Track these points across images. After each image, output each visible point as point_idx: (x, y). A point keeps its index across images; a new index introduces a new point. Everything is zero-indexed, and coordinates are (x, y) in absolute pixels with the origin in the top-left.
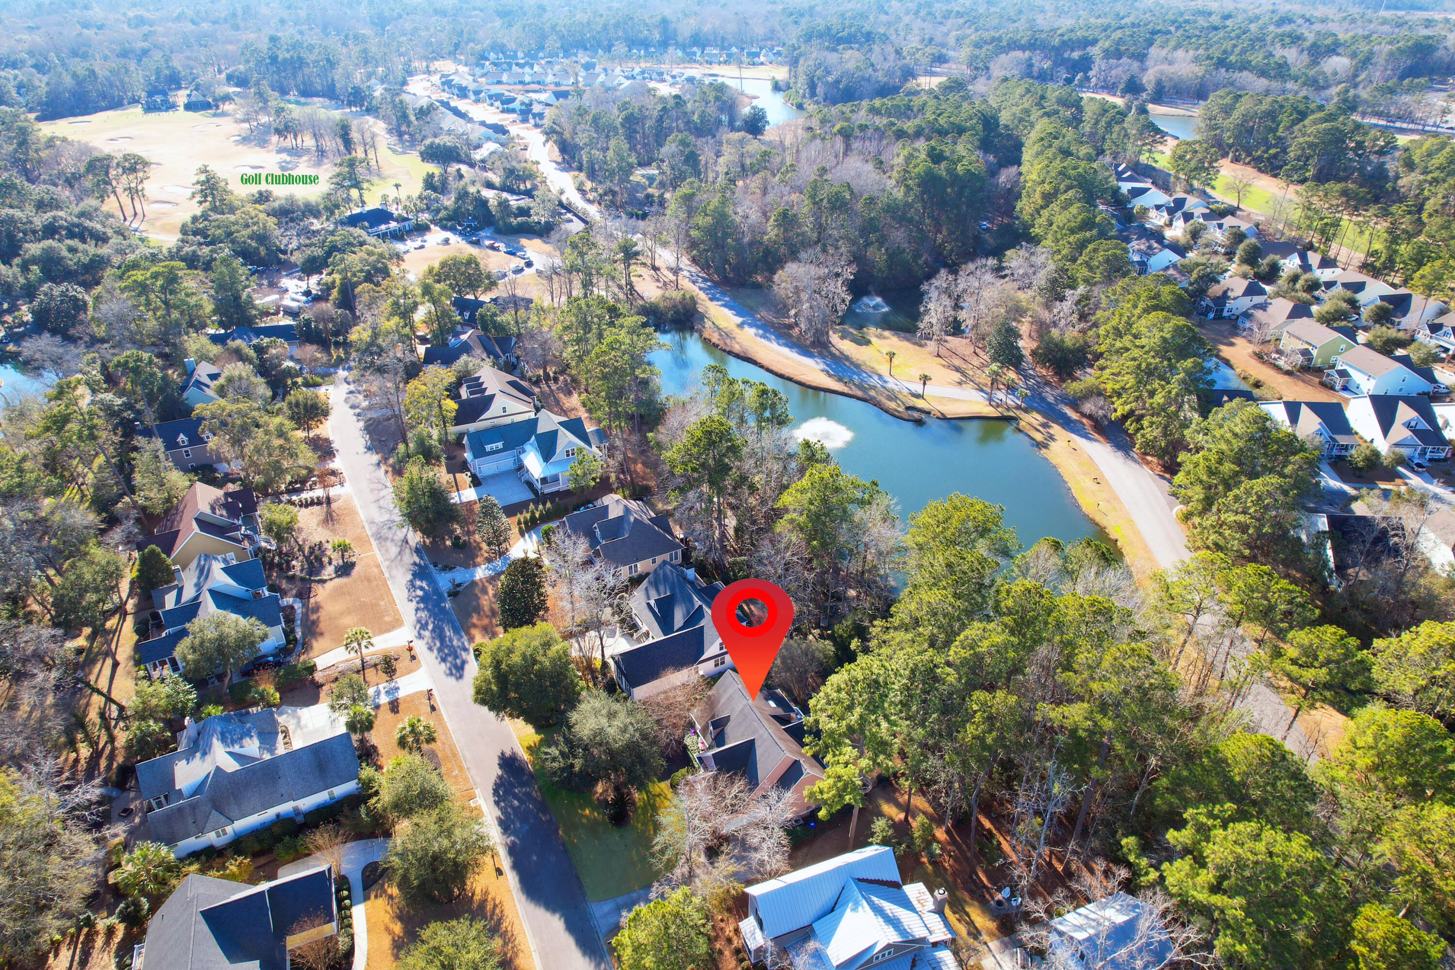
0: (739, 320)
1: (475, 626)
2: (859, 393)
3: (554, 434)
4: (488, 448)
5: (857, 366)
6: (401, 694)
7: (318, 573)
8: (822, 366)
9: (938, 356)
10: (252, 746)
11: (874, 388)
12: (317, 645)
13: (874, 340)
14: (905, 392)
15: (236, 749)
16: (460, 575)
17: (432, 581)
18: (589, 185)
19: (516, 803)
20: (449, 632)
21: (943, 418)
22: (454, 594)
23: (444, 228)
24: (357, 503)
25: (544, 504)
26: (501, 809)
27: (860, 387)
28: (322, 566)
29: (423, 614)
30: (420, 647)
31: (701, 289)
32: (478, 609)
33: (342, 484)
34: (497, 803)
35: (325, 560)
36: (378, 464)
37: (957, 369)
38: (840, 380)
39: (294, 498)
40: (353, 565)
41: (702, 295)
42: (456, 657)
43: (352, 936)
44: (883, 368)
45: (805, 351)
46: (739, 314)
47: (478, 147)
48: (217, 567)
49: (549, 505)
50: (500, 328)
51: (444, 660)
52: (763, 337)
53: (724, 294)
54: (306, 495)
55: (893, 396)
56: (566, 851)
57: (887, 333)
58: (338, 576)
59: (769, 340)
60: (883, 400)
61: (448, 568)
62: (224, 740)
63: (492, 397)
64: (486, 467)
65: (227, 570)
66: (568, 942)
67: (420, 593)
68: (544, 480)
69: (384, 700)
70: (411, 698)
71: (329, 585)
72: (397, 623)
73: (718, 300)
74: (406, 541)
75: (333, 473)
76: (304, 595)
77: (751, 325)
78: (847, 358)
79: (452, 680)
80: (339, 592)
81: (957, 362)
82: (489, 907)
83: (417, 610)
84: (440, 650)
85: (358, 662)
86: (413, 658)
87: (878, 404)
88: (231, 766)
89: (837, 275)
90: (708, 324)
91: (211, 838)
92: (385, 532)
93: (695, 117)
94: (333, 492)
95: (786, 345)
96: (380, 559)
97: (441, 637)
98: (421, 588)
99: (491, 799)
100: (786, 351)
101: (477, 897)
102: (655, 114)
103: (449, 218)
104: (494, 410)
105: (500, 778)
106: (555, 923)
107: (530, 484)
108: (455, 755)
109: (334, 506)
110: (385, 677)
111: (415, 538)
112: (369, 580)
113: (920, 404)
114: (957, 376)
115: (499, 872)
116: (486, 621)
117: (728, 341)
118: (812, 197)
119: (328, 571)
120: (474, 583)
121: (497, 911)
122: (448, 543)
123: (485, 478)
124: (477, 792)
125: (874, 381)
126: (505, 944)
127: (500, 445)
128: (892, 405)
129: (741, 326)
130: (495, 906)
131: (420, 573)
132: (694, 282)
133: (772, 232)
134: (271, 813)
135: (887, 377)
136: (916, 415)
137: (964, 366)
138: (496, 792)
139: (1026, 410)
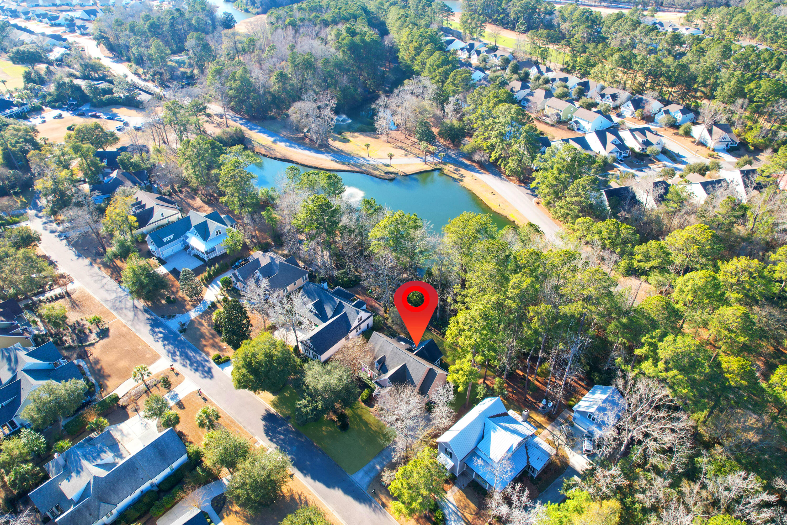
0: (272, 139)
1: (205, 346)
2: (357, 169)
3: (205, 224)
4: (165, 240)
5: (349, 155)
6: (181, 397)
7: (86, 341)
8: (331, 158)
9: (388, 142)
10: (108, 457)
11: (363, 165)
12: (110, 383)
13: (351, 139)
14: (380, 164)
15: (99, 462)
16: (180, 319)
17: (165, 327)
18: (141, 71)
19: (282, 437)
20: (191, 354)
21: (406, 175)
22: (183, 331)
23: (54, 108)
24: (89, 291)
25: (214, 266)
26: (275, 443)
27: (356, 166)
28: (87, 336)
29: (170, 347)
30: (178, 367)
31: (241, 124)
32: (202, 336)
33: (72, 282)
34: (271, 440)
35: (87, 331)
36: (91, 264)
37: (401, 148)
38: (344, 164)
39: (42, 298)
40: (108, 330)
41: (244, 128)
42: (204, 367)
44: (364, 154)
45: (317, 151)
46: (271, 136)
47: (51, 50)
48: (22, 354)
49: (217, 266)
50: (136, 166)
51: (196, 370)
52: (290, 146)
53: (256, 125)
54: (49, 295)
55: (376, 169)
56: (323, 453)
57: (356, 134)
58: (102, 339)
59: (295, 148)
60: (372, 171)
61: (171, 316)
62: (87, 459)
63: (152, 209)
64: (166, 252)
65: (30, 354)
66: (349, 500)
67: (161, 335)
68: (207, 253)
69: (172, 403)
70: (189, 397)
71: (97, 345)
72: (155, 357)
73: (255, 129)
74: (135, 307)
75: (62, 276)
76: (83, 355)
77: (281, 141)
78: (342, 151)
79: (207, 380)
80: (106, 349)
81: (400, 144)
82: (297, 497)
83: (164, 345)
84: (191, 365)
85: (143, 387)
86: (177, 374)
87: (369, 174)
88: (103, 473)
89: (327, 105)
90: (255, 144)
91: (104, 520)
92: (118, 304)
94: (70, 287)
95: (305, 149)
96: (124, 322)
97: (188, 357)
98: (161, 332)
99: (267, 439)
100: (307, 152)
101: (287, 495)
102: (168, 21)
103: (55, 101)
104: (156, 216)
105: (266, 426)
106: (338, 493)
107: (197, 256)
108: (232, 422)
109: (73, 296)
110: (166, 390)
111: (141, 304)
112: (123, 336)
113: (391, 169)
114: (403, 152)
115: (292, 476)
116: (211, 341)
117: (272, 152)
118: (293, 62)
119: (93, 338)
120: (192, 322)
121: (302, 498)
122: (163, 302)
123: (166, 258)
124: (256, 438)
125: (362, 161)
127: (172, 237)
128: (377, 173)
129: (274, 142)
130: (300, 496)
131: (155, 324)
132: (235, 121)
133: (275, 87)
134: (137, 492)
135: (368, 159)
136: (392, 176)
137: (404, 146)
138: (267, 435)
139: (444, 164)
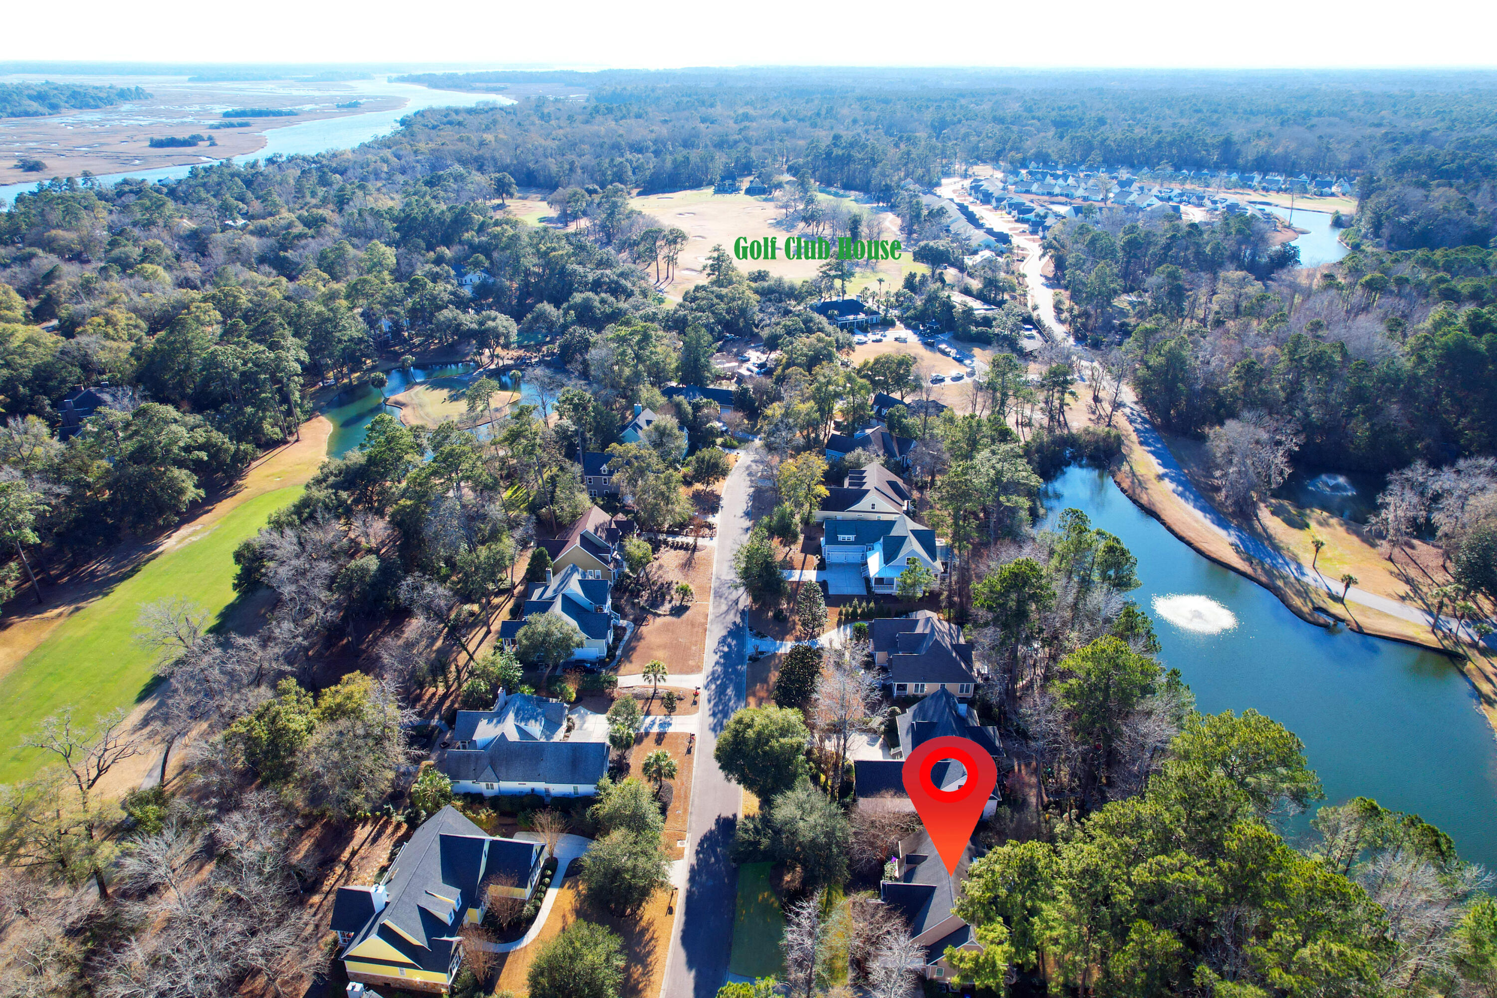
0: (1161, 470)
1: (754, 694)
2: (1263, 579)
3: (901, 540)
4: (841, 537)
5: (1277, 548)
6: (670, 730)
7: (657, 607)
8: (1233, 539)
9: (1390, 559)
10: (535, 729)
11: (1284, 578)
12: (627, 666)
13: (1313, 524)
14: (1323, 591)
15: (522, 725)
16: (765, 645)
17: (741, 644)
18: (1067, 304)
19: (713, 860)
20: (730, 691)
21: (1359, 630)
22: (754, 659)
23: (908, 326)
24: (715, 557)
25: (868, 603)
27: (1268, 573)
28: (662, 604)
29: (719, 669)
30: (704, 695)
31: (1136, 430)
32: (765, 681)
33: (711, 537)
34: (697, 853)
35: (668, 598)
36: (747, 529)
37: (1408, 581)
38: (1249, 560)
39: (670, 539)
40: (687, 608)
41: (1134, 437)
42: (726, 716)
43: (537, 909)
44: (1306, 558)
45: (1222, 522)
46: (1164, 465)
47: (975, 252)
48: (577, 577)
49: (872, 605)
51: (714, 715)
52: (1181, 495)
53: (1157, 440)
54: (680, 539)
55: (1304, 593)
57: (1334, 521)
58: (671, 614)
59: (1187, 499)
60: (1289, 592)
61: (760, 635)
62: (516, 715)
63: (867, 491)
64: (834, 554)
65: (583, 583)
67: (726, 649)
68: (880, 581)
69: (655, 730)
70: (677, 736)
71: (659, 620)
72: (697, 669)
73: (1148, 445)
74: (736, 602)
75: (710, 527)
76: (639, 621)
77: (1172, 479)
78: (1270, 538)
79: (712, 734)
80: (666, 627)
81: (1412, 572)
82: (647, 937)
83: (717, 663)
84: (717, 705)
85: (651, 691)
86: (695, 703)
87: (1280, 596)
88: (513, 736)
90: (1125, 468)
91: (481, 787)
92: (724, 590)
93: (1208, 249)
94: (701, 542)
95: (1203, 509)
96: (711, 610)
97: (723, 694)
98: (729, 646)
99: (695, 847)
100: (1199, 514)
101: (643, 923)
102: (1163, 241)
103: (915, 318)
104: (864, 504)
105: (711, 832)
107: (867, 580)
108: (686, 797)
109: (697, 554)
110: (665, 711)
111: (745, 601)
112: (693, 625)
113: (1336, 609)
114: (1403, 588)
115: (670, 911)
116: (765, 693)
117: (1138, 491)
118: (1292, 352)
119: (667, 607)
120: (774, 655)
121: (653, 943)
122: (770, 614)
123: (832, 565)
124: (688, 835)
125: (1291, 571)
126: (643, 974)
127: (852, 538)
128: (1297, 602)
129: (1160, 477)
130: (652, 939)
131: (735, 632)
132: (1131, 422)
133: (1231, 383)
134: (529, 786)
135: (1308, 570)
136: (1323, 618)
137: (1418, 578)
138: (701, 844)
139: (1483, 652)
